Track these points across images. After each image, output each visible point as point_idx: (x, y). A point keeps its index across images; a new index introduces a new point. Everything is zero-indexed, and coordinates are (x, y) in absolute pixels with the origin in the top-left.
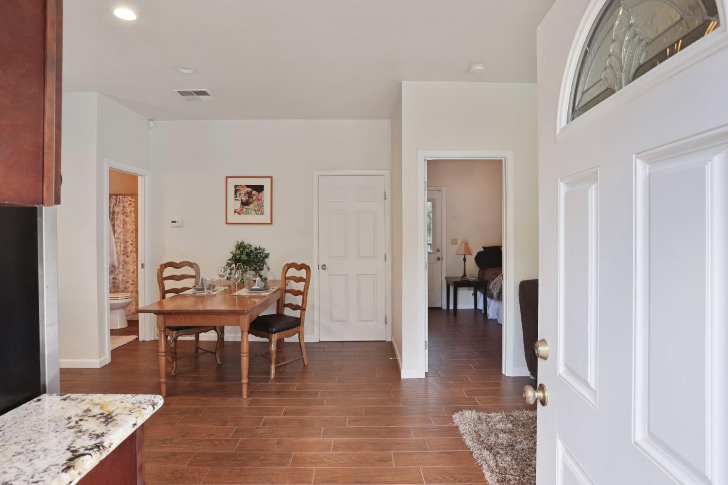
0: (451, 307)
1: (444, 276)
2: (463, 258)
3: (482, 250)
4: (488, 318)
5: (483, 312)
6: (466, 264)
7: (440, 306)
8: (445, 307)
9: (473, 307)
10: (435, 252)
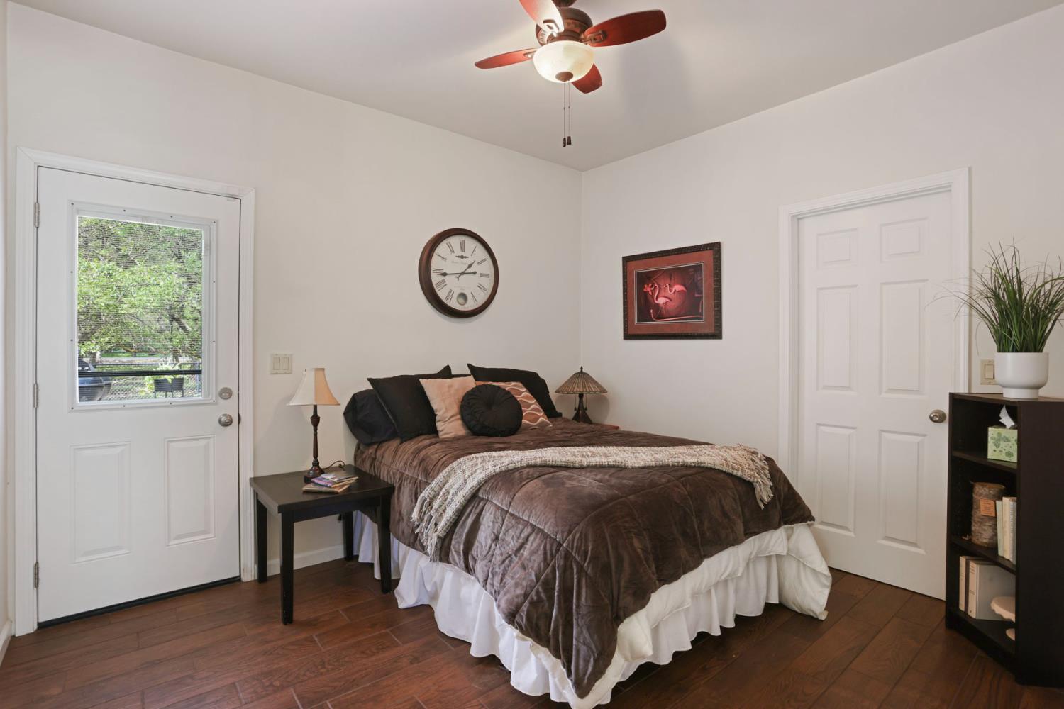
0: (275, 566)
1: (248, 474)
2: (312, 414)
3: (369, 387)
4: (402, 605)
5: (377, 575)
6: (319, 431)
7: (235, 574)
8: (250, 574)
9: (338, 552)
10: (213, 396)
